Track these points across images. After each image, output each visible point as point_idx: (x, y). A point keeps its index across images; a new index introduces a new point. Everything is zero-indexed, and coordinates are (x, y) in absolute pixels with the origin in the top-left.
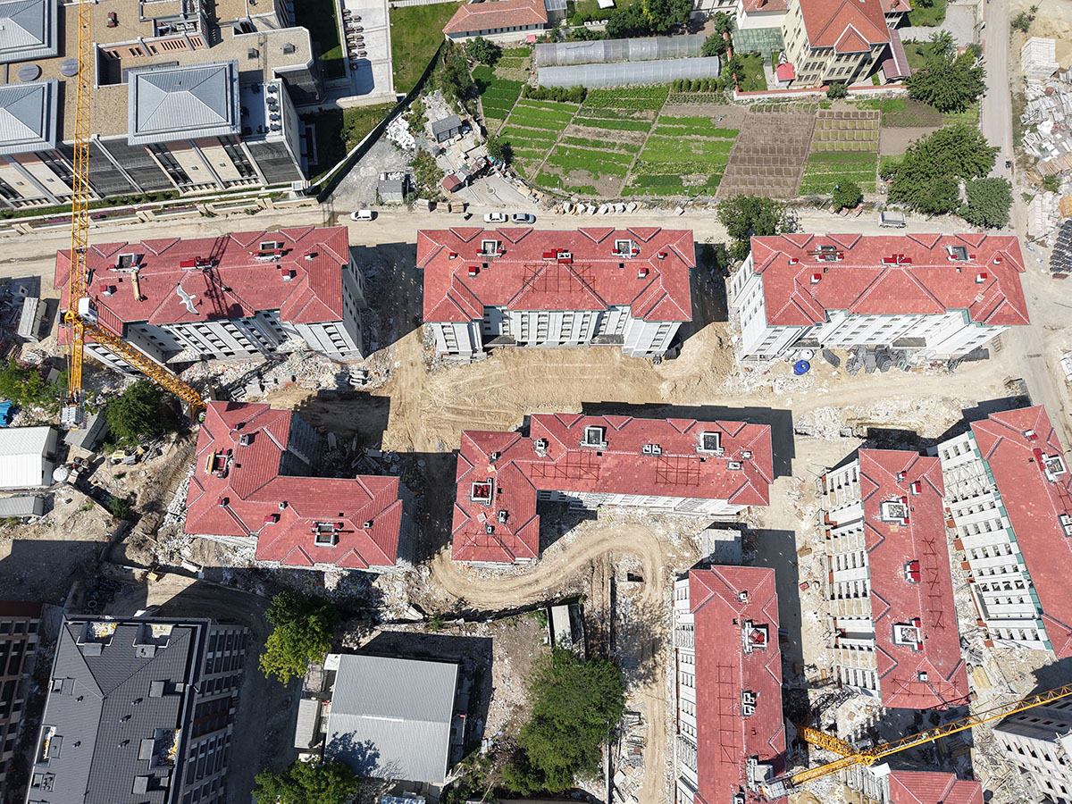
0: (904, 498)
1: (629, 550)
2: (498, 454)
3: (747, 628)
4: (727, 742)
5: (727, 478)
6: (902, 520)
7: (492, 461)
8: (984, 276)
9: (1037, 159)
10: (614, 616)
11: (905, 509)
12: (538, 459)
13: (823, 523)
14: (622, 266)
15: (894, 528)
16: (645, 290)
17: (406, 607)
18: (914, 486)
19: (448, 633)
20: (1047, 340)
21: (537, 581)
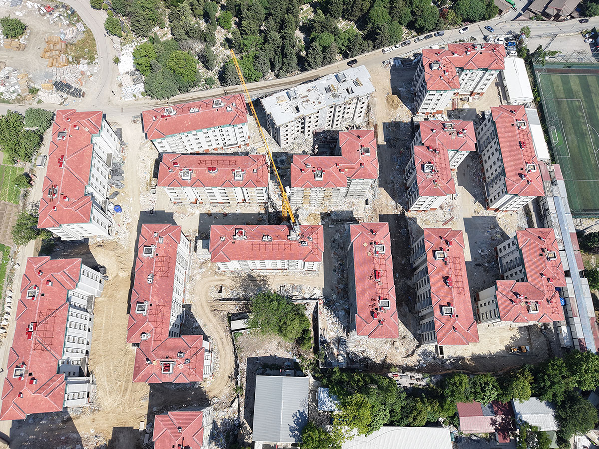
0: (181, 170)
1: (207, 292)
2: (148, 359)
3: (236, 238)
4: (282, 248)
5: (167, 244)
6: (190, 172)
7: (151, 363)
8: (75, 126)
9: (19, 95)
10: (238, 299)
11: (185, 170)
12: (151, 338)
13: (196, 204)
14: (43, 295)
15: (194, 175)
16: (60, 283)
17: (232, 408)
18: (175, 165)
19: (244, 384)
20: (115, 104)
21: (221, 339)
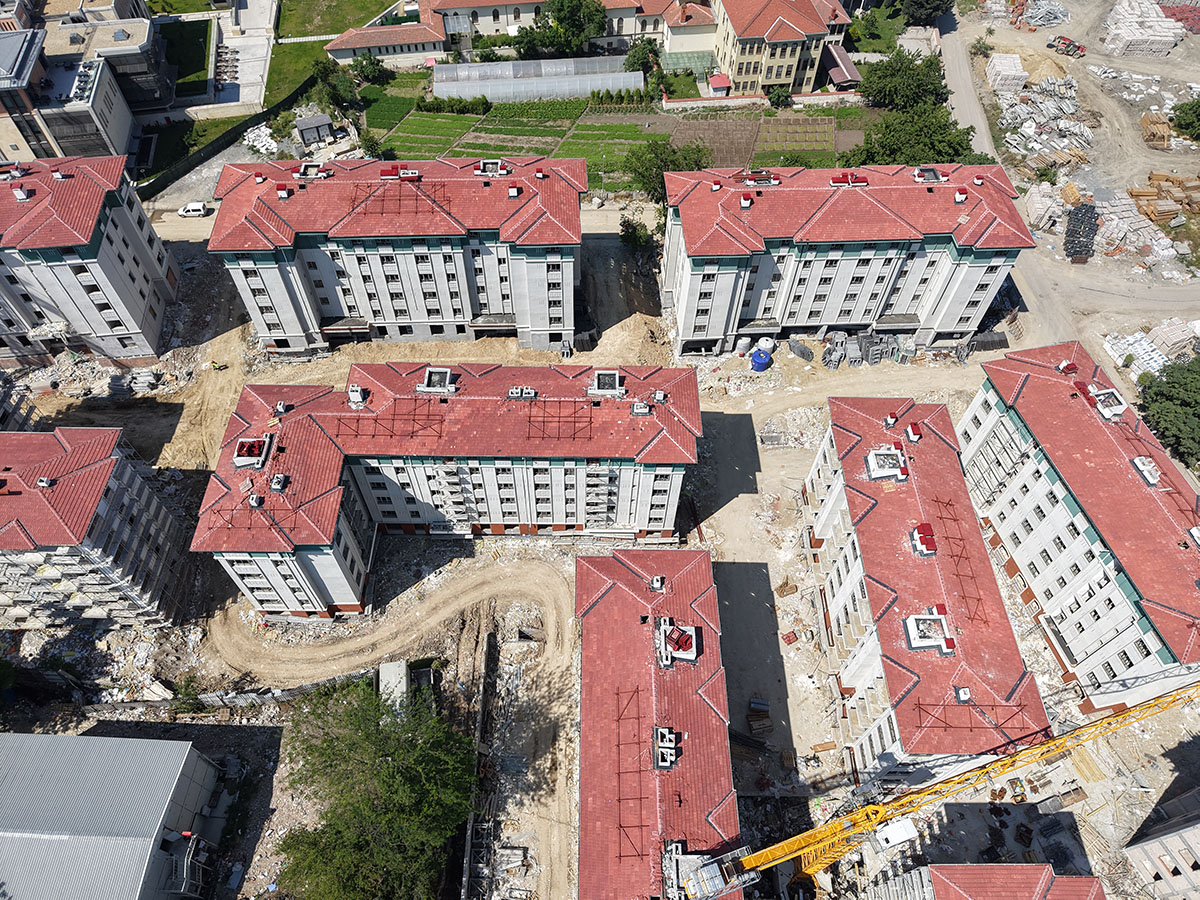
0: (898, 446)
1: (522, 595)
2: (288, 408)
3: (663, 627)
4: (630, 819)
5: (632, 428)
6: (897, 472)
7: (276, 414)
8: (962, 191)
9: (1024, 157)
11: (901, 459)
12: (350, 410)
13: (807, 544)
14: (487, 184)
15: (889, 487)
16: (517, 211)
17: (148, 682)
18: (909, 429)
20: (1080, 326)
